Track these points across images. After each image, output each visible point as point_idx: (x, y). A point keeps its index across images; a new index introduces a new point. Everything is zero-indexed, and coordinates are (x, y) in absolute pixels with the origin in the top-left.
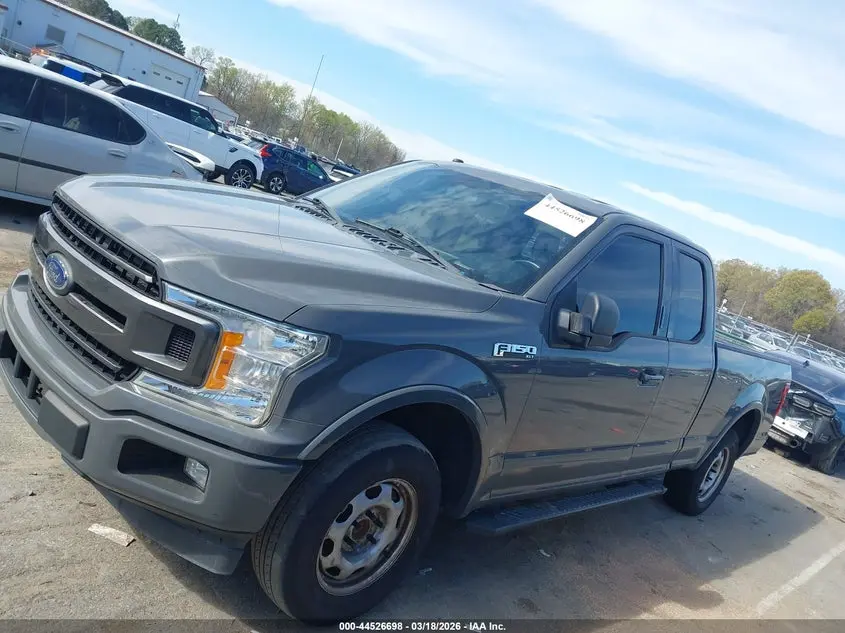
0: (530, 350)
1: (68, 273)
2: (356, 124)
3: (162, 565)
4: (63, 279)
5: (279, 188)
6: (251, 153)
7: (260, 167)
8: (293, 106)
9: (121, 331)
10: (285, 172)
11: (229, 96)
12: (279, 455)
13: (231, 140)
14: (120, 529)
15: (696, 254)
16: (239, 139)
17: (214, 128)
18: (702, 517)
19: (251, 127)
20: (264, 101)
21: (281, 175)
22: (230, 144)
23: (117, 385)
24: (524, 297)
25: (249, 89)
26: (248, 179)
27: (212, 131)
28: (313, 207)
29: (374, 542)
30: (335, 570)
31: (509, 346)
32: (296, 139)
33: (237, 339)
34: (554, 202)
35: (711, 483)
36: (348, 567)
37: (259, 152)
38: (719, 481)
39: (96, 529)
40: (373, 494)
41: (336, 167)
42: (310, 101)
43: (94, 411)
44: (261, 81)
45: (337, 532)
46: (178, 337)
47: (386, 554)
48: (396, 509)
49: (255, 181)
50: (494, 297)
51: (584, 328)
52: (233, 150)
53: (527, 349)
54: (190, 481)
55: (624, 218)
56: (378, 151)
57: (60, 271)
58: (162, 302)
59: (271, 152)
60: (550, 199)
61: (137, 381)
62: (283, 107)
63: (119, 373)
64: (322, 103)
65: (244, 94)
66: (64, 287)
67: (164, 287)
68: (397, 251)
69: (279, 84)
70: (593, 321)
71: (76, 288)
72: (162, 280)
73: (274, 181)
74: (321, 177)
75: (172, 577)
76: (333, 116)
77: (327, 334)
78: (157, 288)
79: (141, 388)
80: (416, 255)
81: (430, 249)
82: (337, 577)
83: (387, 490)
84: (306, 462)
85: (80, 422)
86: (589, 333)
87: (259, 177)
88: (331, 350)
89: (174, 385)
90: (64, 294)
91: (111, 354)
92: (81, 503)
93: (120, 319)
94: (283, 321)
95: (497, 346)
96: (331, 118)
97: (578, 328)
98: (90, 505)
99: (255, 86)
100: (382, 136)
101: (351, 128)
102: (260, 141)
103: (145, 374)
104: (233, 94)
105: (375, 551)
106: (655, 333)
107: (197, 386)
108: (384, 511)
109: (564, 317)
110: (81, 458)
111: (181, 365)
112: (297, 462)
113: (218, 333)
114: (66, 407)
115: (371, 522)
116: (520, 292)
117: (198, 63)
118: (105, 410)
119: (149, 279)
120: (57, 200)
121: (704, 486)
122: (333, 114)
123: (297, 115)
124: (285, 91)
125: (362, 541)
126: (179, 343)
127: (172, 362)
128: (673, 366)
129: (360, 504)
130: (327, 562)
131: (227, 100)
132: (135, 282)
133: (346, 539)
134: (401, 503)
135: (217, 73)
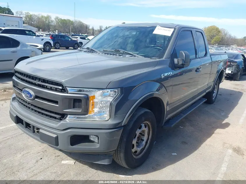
0: (170, 73)
1: (32, 93)
2: (72, 21)
3: (86, 166)
4: (31, 96)
5: (59, 47)
6: (48, 39)
7: (52, 42)
8: (52, 21)
9: (58, 106)
10: (59, 41)
11: (32, 24)
12: (116, 127)
13: (41, 37)
14: (70, 160)
15: (199, 30)
16: (42, 36)
17: (34, 35)
18: (214, 103)
19: (42, 31)
20: (43, 22)
21: (58, 43)
22: (41, 38)
23: (62, 122)
24: (164, 59)
25: (37, 20)
26: (49, 47)
27: (34, 36)
28: (87, 50)
29: (143, 140)
30: (136, 152)
31: (165, 74)
32: (57, 31)
33: (94, 97)
34: (160, 27)
35: (215, 93)
36: (139, 150)
37: (49, 38)
38: (216, 92)
39: (63, 162)
40: (140, 128)
41: (73, 35)
42: (57, 18)
43: (58, 131)
44: (40, 16)
45: (134, 142)
46: (76, 102)
47: (147, 142)
48: (146, 130)
49: (52, 47)
50: (156, 61)
51: (183, 62)
52: (42, 40)
53: (169, 73)
54: (93, 142)
55: (181, 26)
56: (81, 27)
57: (29, 93)
58: (68, 93)
59: (53, 37)
60: (158, 26)
61: (67, 118)
62: (49, 23)
63: (60, 118)
64: (60, 18)
65: (36, 22)
66: (33, 97)
67: (66, 89)
68: (122, 56)
69: (46, 16)
70: (184, 59)
71: (36, 97)
72: (65, 87)
73: (57, 45)
74: (70, 40)
75: (91, 168)
76: (65, 21)
77: (119, 88)
78: (64, 90)
79: (69, 120)
80: (127, 56)
81: (131, 53)
82: (137, 153)
83: (143, 125)
84: (124, 126)
85: (55, 136)
86: (184, 63)
87: (52, 46)
88: (122, 92)
89: (78, 116)
90: (34, 99)
91: (56, 113)
92: (55, 156)
93: (56, 102)
94: (106, 88)
95: (162, 75)
96: (65, 22)
97: (181, 63)
98: (58, 156)
99: (39, 18)
100: (81, 22)
101: (72, 23)
102: (49, 35)
103: (69, 116)
104: (33, 23)
105: (144, 143)
106: (196, 57)
107: (86, 114)
108: (144, 131)
109: (176, 61)
110: (58, 145)
111: (80, 110)
112: (121, 127)
113: (88, 97)
114: (48, 132)
115: (141, 135)
116: (162, 57)
117: (19, 16)
118: (60, 130)
119: (60, 88)
120: (16, 72)
121: (214, 95)
122: (65, 20)
123: (54, 23)
124: (48, 17)
125: (140, 141)
126: (77, 104)
127: (76, 110)
128: (202, 64)
129: (138, 132)
130: (133, 150)
131: (31, 25)
132: (56, 90)
133: (137, 143)
134: (147, 127)
135: (26, 18)
